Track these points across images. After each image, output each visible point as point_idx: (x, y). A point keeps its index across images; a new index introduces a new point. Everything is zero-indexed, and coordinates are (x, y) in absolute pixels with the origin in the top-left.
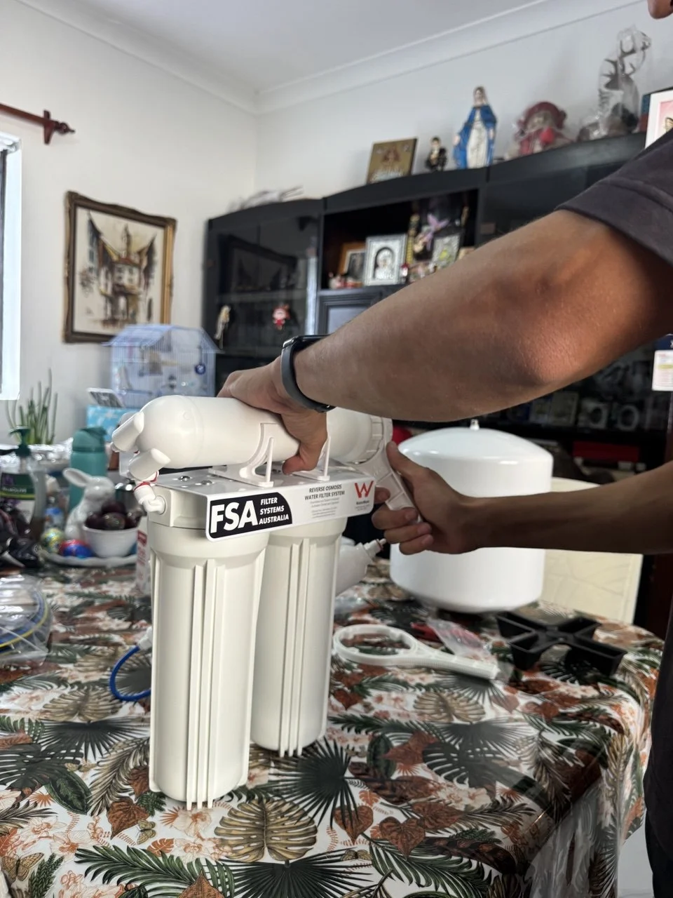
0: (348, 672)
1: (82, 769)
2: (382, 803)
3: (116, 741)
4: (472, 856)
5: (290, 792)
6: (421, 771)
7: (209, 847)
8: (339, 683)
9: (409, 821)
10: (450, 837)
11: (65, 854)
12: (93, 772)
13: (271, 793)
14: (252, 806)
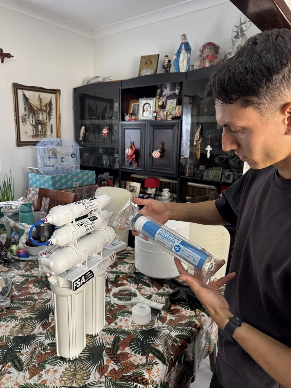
0: (113, 309)
1: (22, 355)
2: (112, 363)
3: (33, 343)
4: (135, 381)
5: (85, 360)
6: (128, 350)
7: (58, 381)
8: (109, 314)
9: (119, 370)
10: (130, 375)
11: (16, 387)
12: (25, 355)
13: (79, 361)
14: (73, 366)
